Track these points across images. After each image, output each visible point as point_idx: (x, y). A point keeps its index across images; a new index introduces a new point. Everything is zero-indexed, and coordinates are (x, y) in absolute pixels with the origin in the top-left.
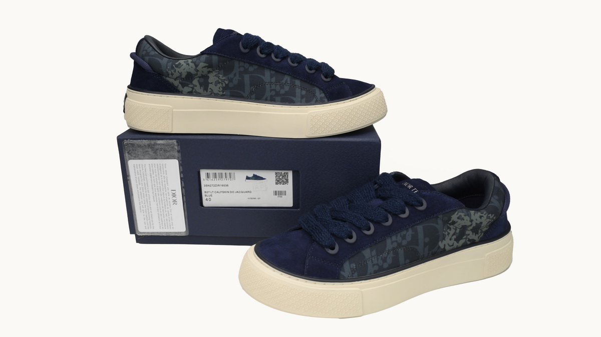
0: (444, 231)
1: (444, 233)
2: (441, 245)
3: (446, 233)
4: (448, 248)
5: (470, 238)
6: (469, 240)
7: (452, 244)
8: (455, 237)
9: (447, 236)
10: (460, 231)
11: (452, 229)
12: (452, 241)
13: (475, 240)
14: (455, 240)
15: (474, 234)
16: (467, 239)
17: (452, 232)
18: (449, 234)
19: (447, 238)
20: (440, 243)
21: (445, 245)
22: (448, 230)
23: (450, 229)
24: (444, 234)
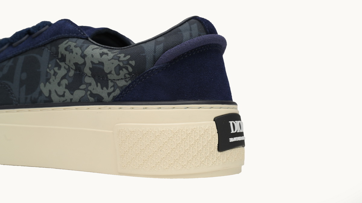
0: (48, 67)
1: (48, 70)
2: (45, 89)
3: (52, 72)
4: (55, 98)
5: (94, 92)
6: (92, 95)
7: (61, 94)
8: (65, 82)
9: (53, 77)
10: (75, 75)
11: (62, 69)
12: (61, 87)
13: (103, 98)
14: (67, 87)
15: (99, 84)
16: (89, 93)
17: (62, 72)
18: (55, 74)
19: (54, 81)
20: (42, 85)
21: (50, 91)
22: (56, 69)
23: (60, 67)
24: (47, 72)
